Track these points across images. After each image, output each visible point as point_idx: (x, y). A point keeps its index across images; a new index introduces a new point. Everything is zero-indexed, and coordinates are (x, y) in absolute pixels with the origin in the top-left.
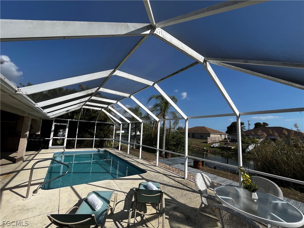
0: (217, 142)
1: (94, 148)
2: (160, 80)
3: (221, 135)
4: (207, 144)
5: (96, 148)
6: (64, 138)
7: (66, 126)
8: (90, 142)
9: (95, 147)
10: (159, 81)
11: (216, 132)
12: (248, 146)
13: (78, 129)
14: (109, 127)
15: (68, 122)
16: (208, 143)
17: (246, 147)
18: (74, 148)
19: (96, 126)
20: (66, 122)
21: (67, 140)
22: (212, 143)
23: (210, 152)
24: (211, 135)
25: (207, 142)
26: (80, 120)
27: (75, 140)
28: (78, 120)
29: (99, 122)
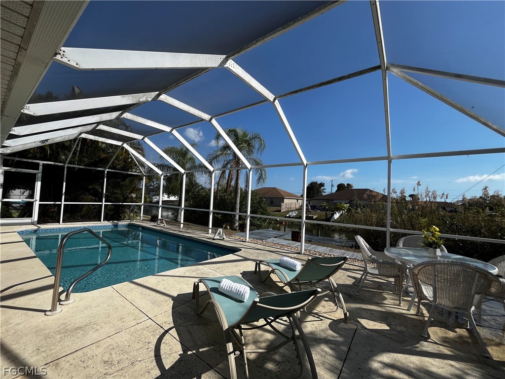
0: (293, 211)
1: (104, 221)
2: (290, 93)
3: (297, 200)
4: (281, 213)
5: (108, 220)
6: (32, 200)
7: (35, 175)
8: (95, 209)
9: (106, 219)
10: (286, 95)
11: (291, 196)
12: (333, 215)
13: (64, 183)
14: (131, 182)
15: (41, 167)
16: (282, 211)
17: (331, 215)
18: (59, 222)
19: (105, 179)
20: (36, 167)
21: (39, 204)
22: (288, 212)
23: (286, 224)
24: (286, 201)
25: (280, 211)
26: (68, 163)
27: (61, 205)
28: (65, 163)
29: (113, 171)
